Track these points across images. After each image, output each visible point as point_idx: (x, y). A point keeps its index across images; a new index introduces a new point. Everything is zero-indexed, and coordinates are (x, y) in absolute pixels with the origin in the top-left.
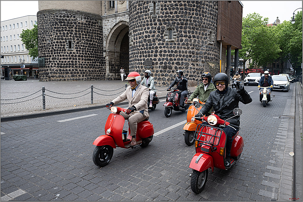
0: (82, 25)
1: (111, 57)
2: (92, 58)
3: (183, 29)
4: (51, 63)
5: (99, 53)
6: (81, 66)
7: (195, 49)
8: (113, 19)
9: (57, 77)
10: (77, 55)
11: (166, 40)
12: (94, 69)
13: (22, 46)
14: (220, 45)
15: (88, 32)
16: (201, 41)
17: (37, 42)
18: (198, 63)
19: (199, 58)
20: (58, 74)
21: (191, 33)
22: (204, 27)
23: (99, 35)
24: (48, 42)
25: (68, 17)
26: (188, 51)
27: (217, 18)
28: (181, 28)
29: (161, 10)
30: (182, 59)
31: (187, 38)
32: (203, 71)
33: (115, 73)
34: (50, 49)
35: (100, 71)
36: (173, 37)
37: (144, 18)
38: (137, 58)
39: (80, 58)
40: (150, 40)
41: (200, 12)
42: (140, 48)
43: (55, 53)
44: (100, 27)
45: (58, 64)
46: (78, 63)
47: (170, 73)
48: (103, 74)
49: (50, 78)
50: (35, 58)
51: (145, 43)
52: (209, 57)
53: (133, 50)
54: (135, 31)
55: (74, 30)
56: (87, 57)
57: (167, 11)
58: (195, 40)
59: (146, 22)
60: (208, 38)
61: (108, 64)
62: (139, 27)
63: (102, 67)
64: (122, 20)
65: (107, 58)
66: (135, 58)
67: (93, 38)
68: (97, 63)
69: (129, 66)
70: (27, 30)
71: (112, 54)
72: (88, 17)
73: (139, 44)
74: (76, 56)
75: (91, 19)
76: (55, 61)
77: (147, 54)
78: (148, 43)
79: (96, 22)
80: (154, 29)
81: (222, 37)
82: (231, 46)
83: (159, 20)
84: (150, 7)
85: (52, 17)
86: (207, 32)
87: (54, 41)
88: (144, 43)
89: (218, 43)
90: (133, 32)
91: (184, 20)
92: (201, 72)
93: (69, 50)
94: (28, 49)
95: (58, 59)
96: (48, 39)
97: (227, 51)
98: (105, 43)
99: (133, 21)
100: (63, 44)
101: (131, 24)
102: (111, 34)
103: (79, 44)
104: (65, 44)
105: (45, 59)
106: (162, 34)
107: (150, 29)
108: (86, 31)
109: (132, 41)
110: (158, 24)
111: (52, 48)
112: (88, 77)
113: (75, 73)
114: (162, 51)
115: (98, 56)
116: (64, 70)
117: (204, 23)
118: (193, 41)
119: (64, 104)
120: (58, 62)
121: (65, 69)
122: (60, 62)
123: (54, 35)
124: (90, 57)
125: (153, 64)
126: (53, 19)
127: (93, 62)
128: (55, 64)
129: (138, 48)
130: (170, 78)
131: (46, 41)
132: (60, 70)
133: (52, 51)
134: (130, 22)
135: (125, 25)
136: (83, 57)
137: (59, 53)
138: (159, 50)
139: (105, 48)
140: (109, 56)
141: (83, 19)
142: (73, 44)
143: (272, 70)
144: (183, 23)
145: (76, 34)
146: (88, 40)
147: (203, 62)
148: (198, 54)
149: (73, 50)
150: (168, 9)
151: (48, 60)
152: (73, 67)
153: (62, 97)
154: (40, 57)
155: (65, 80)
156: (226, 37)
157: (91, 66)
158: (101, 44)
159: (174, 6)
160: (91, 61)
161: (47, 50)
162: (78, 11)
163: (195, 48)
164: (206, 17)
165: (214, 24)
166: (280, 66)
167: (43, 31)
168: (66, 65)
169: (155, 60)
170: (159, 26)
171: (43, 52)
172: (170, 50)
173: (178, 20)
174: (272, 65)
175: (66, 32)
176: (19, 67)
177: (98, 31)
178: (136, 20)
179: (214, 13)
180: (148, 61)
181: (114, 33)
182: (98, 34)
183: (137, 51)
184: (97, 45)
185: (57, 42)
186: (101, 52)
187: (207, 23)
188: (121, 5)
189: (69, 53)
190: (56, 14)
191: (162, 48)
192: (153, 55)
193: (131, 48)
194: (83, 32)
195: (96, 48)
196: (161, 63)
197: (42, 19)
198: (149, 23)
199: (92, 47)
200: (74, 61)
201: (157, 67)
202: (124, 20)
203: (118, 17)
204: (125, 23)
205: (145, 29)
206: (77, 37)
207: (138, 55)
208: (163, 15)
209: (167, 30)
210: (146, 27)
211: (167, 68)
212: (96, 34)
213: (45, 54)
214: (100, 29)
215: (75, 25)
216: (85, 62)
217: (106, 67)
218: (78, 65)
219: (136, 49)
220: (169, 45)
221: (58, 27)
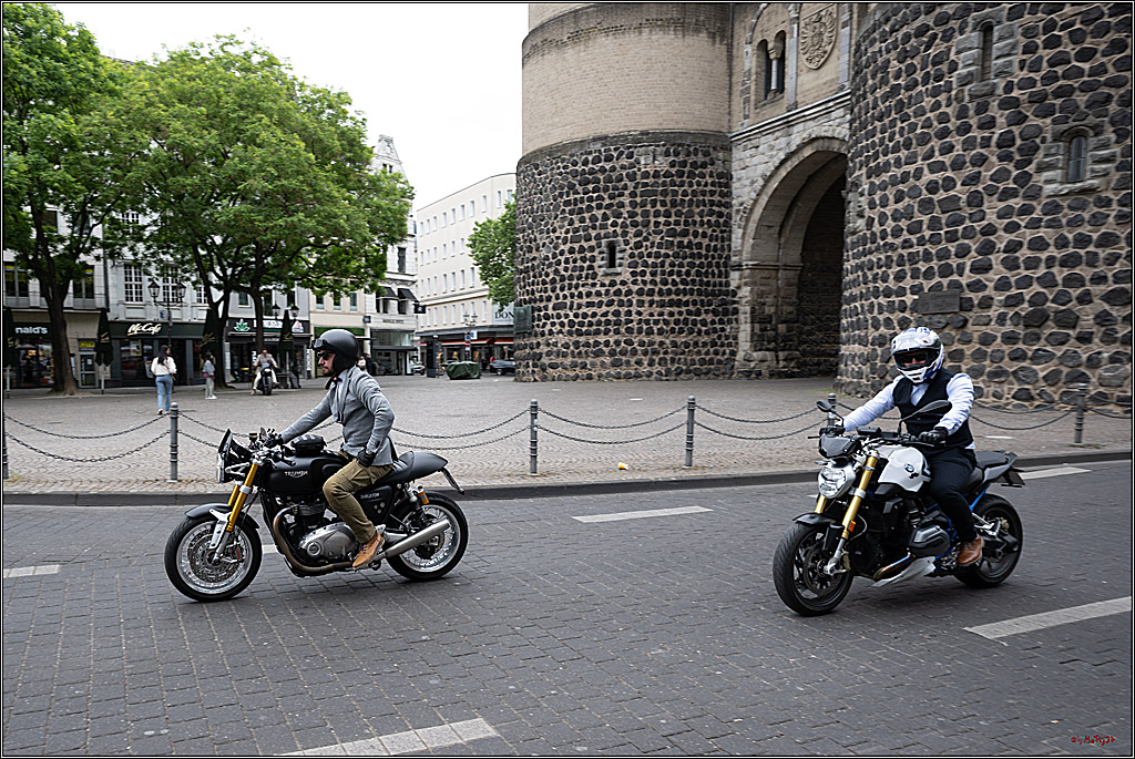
0: (657, 180)
1: (763, 288)
2: (685, 295)
4: (549, 322)
5: (713, 277)
6: (645, 327)
8: (777, 138)
9: (566, 369)
10: (635, 288)
12: (690, 339)
13: (470, 271)
15: (674, 203)
17: (512, 257)
20: (570, 359)
23: (717, 209)
24: (544, 252)
25: (609, 159)
29: (1024, 53)
33: (776, 352)
34: (547, 275)
35: (714, 344)
36: (1092, 171)
37: (928, 108)
38: (880, 284)
39: (644, 298)
40: (956, 199)
42: (901, 239)
43: (562, 289)
44: (720, 176)
45: (572, 324)
46: (635, 317)
47: (1063, 343)
48: (724, 353)
49: (544, 370)
50: (505, 306)
51: (925, 219)
53: (865, 253)
54: (877, 171)
55: (627, 202)
56: (669, 292)
57: (1061, 49)
59: (935, 123)
61: (748, 315)
62: (896, 149)
63: (723, 330)
64: (813, 136)
65: (745, 291)
66: (871, 285)
67: (695, 223)
68: (703, 316)
69: (839, 320)
70: (485, 221)
71: (766, 273)
72: (679, 145)
73: (893, 224)
74: (629, 292)
76: (562, 312)
77: (935, 264)
78: (943, 213)
79: (707, 159)
80: (978, 150)
83: (1008, 103)
84: (958, 53)
85: (559, 168)
87: (562, 247)
88: (918, 217)
90: (869, 177)
93: (606, 275)
94: (486, 280)
95: (571, 309)
96: (544, 245)
98: (740, 235)
99: (870, 128)
100: (589, 255)
101: (857, 142)
102: (764, 199)
103: (643, 249)
104: (596, 253)
105: (533, 309)
106: (1022, 164)
107: (955, 153)
108: (668, 199)
109: (861, 215)
110: (1001, 121)
111: (556, 272)
112: (669, 366)
113: (623, 353)
114: (1022, 243)
115: (710, 288)
116: (587, 344)
120: (571, 318)
121: (591, 341)
122: (576, 316)
123: (561, 228)
124: (678, 293)
125: (965, 305)
126: (560, 174)
127: (689, 313)
128: (562, 324)
129: (890, 239)
130: (1066, 370)
131: (537, 250)
132: (577, 344)
133: (553, 281)
134: (851, 136)
135: (827, 152)
136: (652, 296)
137: (577, 287)
138: (1002, 239)
139: (740, 252)
140: (753, 283)
141: (660, 158)
142: (621, 252)
145: (632, 215)
146: (673, 233)
149: (620, 274)
150: (1066, 40)
151: (542, 314)
152: (617, 332)
155: (590, 377)
157: (683, 326)
158: (723, 240)
159: (1106, 19)
160: (684, 309)
161: (540, 279)
162: (642, 133)
167: (530, 220)
168: (595, 327)
170: (1011, 132)
171: (527, 288)
172: (1070, 237)
175: (599, 212)
176: (460, 337)
177: (712, 193)
178: (886, 121)
180: (940, 293)
181: (777, 192)
182: (712, 203)
183: (882, 257)
184: (708, 246)
185: (572, 251)
186: (720, 271)
188: (813, 75)
189: (607, 283)
190: (572, 156)
191: (1023, 230)
192: (969, 264)
193: (853, 243)
194: (658, 204)
195: (703, 260)
196: (1010, 302)
197: (530, 182)
198: (949, 125)
199: (686, 258)
200: (623, 310)
201: (986, 320)
202: (823, 134)
203: (801, 127)
204: (827, 143)
205: (930, 155)
206: (635, 224)
207: (889, 271)
208: (1031, 75)
209: (1055, 140)
210: (933, 147)
211: (1049, 323)
212: (705, 206)
213: (533, 294)
214: (720, 187)
215: (631, 185)
216: (661, 314)
217: (738, 328)
218: (634, 325)
219: (877, 249)
220: (1066, 211)
221: (575, 199)
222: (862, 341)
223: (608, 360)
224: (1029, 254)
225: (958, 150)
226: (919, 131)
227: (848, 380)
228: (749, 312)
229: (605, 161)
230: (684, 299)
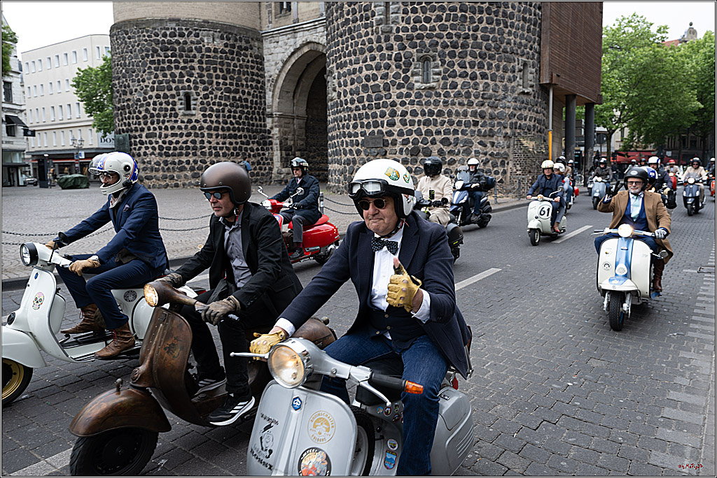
0: (216, 54)
1: (286, 129)
2: (239, 131)
3: (457, 58)
4: (143, 146)
5: (256, 120)
6: (214, 151)
7: (487, 107)
8: (288, 39)
9: (159, 180)
10: (206, 125)
11: (417, 85)
13: (76, 106)
14: (549, 95)
15: (228, 72)
16: (501, 87)
17: (111, 99)
18: (493, 140)
19: (496, 129)
20: (161, 173)
21: (476, 67)
22: (507, 52)
23: (256, 78)
24: (136, 96)
25: (182, 35)
26: (470, 110)
27: (541, 30)
28: (452, 55)
29: (403, 13)
30: (456, 132)
31: (468, 80)
32: (506, 158)
34: (140, 112)
35: (259, 163)
36: (433, 78)
37: (363, 34)
38: (346, 130)
39: (212, 132)
40: (378, 86)
41: (497, 16)
42: (354, 106)
43: (152, 123)
44: (257, 57)
45: (161, 148)
46: (206, 144)
48: (265, 169)
50: (108, 134)
51: (365, 95)
52: (520, 124)
53: (338, 112)
54: (340, 66)
55: (196, 66)
56: (229, 129)
57: (418, 14)
58: (486, 83)
59: (367, 43)
60: (518, 79)
61: (278, 146)
62: (349, 55)
63: (264, 154)
64: (308, 40)
65: (276, 131)
66: (341, 130)
67: (242, 85)
68: (251, 145)
69: (327, 150)
70: (87, 68)
71: (287, 121)
72: (230, 33)
73: (351, 97)
74: (202, 128)
75: (236, 40)
76: (153, 140)
77: (371, 120)
78: (373, 93)
79: (248, 45)
80: (387, 61)
81: (552, 75)
82: (575, 95)
83: (398, 38)
84: (375, 7)
85: (144, 36)
86: (516, 63)
87: (150, 93)
88: (362, 94)
89: (544, 89)
90: (337, 69)
91: (458, 36)
92: (502, 161)
93: (184, 115)
94: (91, 113)
95: (160, 137)
96: (136, 90)
97: (566, 109)
98: (271, 96)
99: (336, 40)
100: (171, 100)
101: (330, 48)
102: (283, 75)
103: (210, 100)
104: (176, 100)
105: (130, 137)
106: (405, 71)
107: (376, 61)
108: (225, 68)
109: (334, 90)
110: (395, 47)
111: (147, 110)
113: (200, 168)
114: (407, 112)
115: (255, 128)
116: (174, 163)
117: (509, 43)
118: (481, 86)
119: (175, 242)
120: (161, 144)
121: (177, 161)
122: (164, 142)
123: (149, 79)
124: (234, 129)
125: (385, 144)
126: (146, 40)
127: (242, 143)
128: (154, 148)
129: (349, 105)
131: (131, 93)
132: (166, 163)
133: (145, 117)
134: (328, 43)
135: (316, 51)
136: (217, 131)
137: (163, 122)
138: (399, 110)
139: (271, 107)
140: (280, 126)
141: (218, 40)
142: (194, 100)
143: (679, 154)
144: (457, 42)
145: (201, 76)
146: (229, 91)
147: (506, 136)
148: (494, 118)
149: (195, 115)
150: (419, 10)
151: (138, 140)
152: (195, 154)
153: (171, 226)
154: (119, 132)
155: (177, 185)
156: (562, 76)
157: (239, 151)
158: (261, 98)
159: (434, 4)
160: (239, 140)
161: (135, 115)
162: (204, 21)
163: (486, 104)
164: (512, 26)
165: (531, 43)
166: (698, 144)
167: (124, 71)
168: (178, 151)
169: (390, 134)
170: (399, 53)
171: (124, 121)
172: (426, 111)
173: (445, 37)
174: (677, 143)
175: (177, 71)
176: (71, 156)
177: (253, 68)
178: (344, 38)
179: (533, 17)
180: (373, 137)
181: (290, 72)
182: (253, 74)
183: (346, 115)
184: (252, 101)
185: (158, 96)
186: (260, 117)
187: (515, 41)
188: (306, 4)
189: (186, 121)
190: (154, 29)
191: (407, 105)
192: (386, 121)
193: (331, 106)
194: (218, 70)
195: (249, 109)
196: (405, 142)
197: (122, 43)
198: (373, 45)
199: (238, 107)
200: (198, 140)
201: (395, 152)
202: (313, 40)
203: (301, 34)
204: (316, 46)
205: (365, 61)
206: (203, 82)
207: (350, 123)
208: (407, 25)
209: (418, 61)
210: (366, 56)
211: (421, 154)
212: (248, 75)
213: (129, 125)
214: (257, 64)
215: (199, 55)
216: (224, 143)
217: (273, 153)
218: (207, 150)
219: (344, 110)
220: (424, 97)
221: (158, 60)
222: (339, 162)
223: (189, 174)
224: (411, 118)
225: (378, 60)
226: (360, 46)
227: (333, 185)
228: (278, 143)
229: (180, 36)
230: (239, 134)
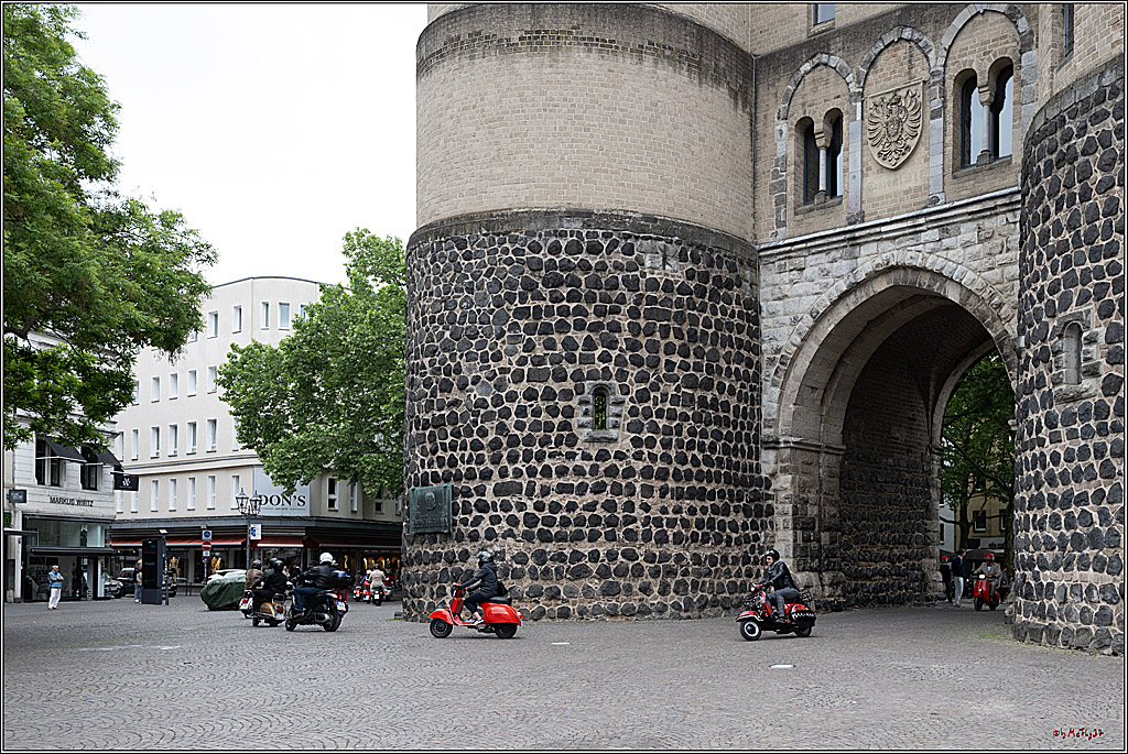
2: (709, 481)
5: (744, 456)
8: (834, 260)
12: (717, 551)
23: (745, 353)
24: (475, 394)
43: (514, 459)
44: (748, 304)
55: (625, 324)
63: (757, 538)
64: (893, 263)
67: (720, 371)
72: (699, 247)
79: (733, 276)
93: (592, 440)
95: (529, 494)
100: (561, 404)
102: (813, 346)
103: (650, 404)
108: (685, 327)
115: (740, 473)
120: (530, 510)
122: (539, 507)
135: (910, 288)
139: (776, 421)
141: (673, 262)
142: (615, 404)
145: (633, 346)
146: (692, 383)
157: (707, 530)
158: (753, 401)
160: (708, 504)
184: (737, 408)
188: (886, 177)
189: (594, 454)
199: (710, 422)
203: (872, 248)
213: (454, 464)
215: (630, 297)
216: (678, 510)
218: (638, 527)
228: (791, 513)
229: (589, 251)
